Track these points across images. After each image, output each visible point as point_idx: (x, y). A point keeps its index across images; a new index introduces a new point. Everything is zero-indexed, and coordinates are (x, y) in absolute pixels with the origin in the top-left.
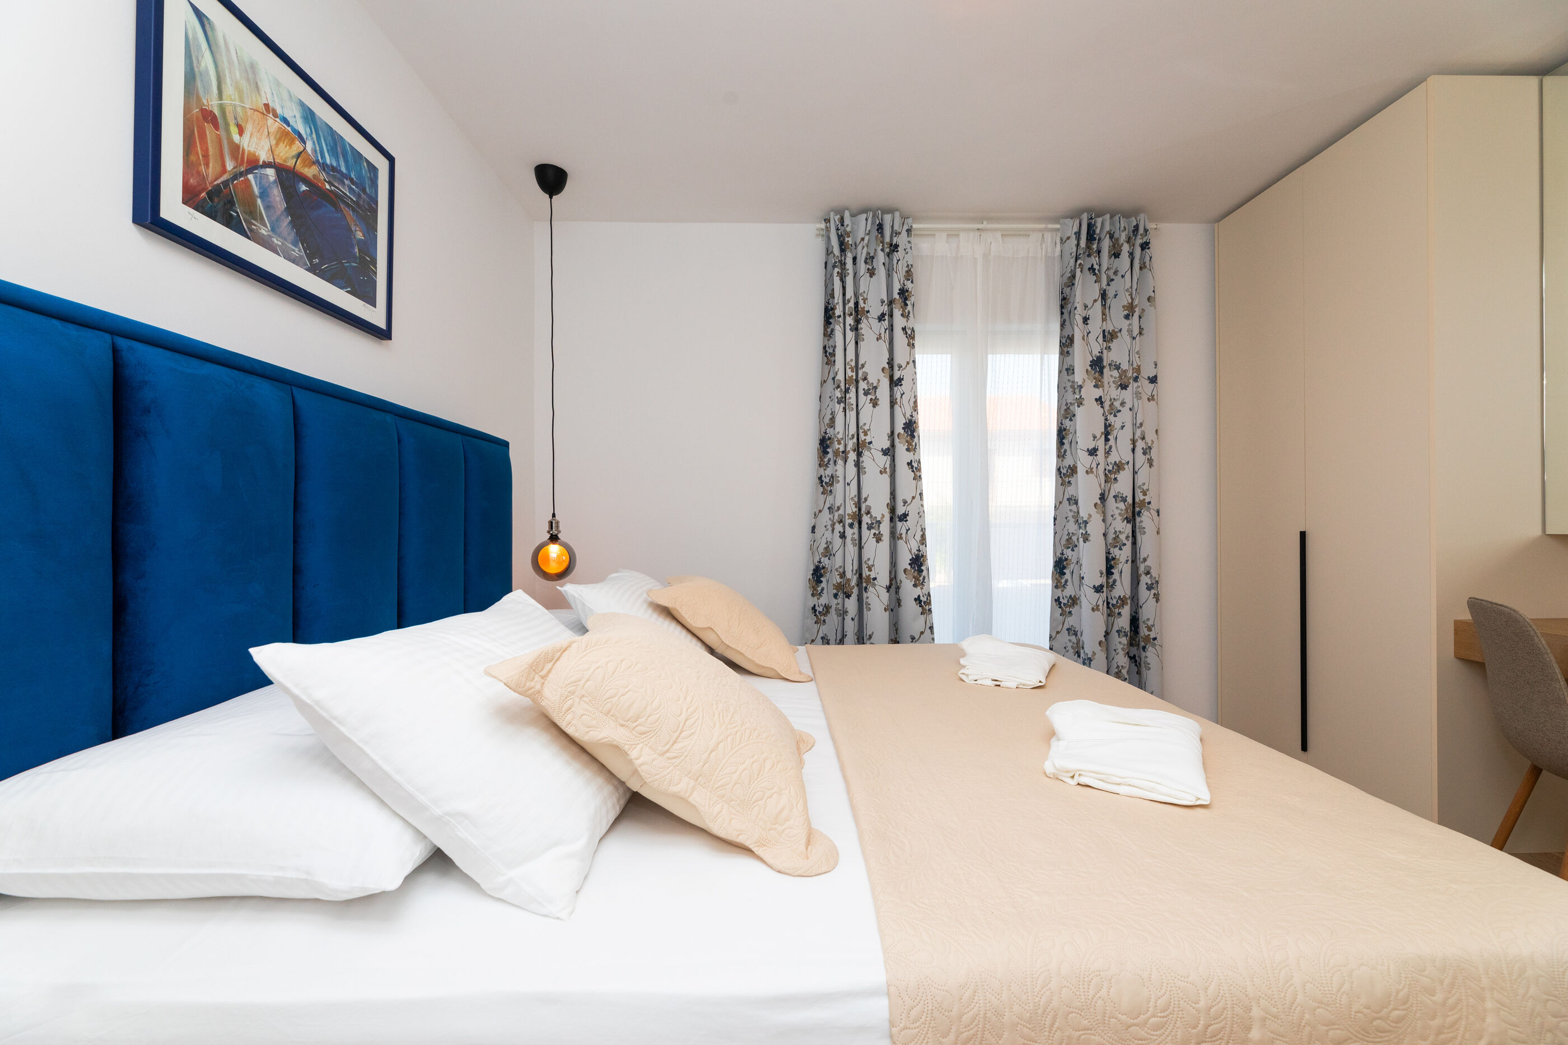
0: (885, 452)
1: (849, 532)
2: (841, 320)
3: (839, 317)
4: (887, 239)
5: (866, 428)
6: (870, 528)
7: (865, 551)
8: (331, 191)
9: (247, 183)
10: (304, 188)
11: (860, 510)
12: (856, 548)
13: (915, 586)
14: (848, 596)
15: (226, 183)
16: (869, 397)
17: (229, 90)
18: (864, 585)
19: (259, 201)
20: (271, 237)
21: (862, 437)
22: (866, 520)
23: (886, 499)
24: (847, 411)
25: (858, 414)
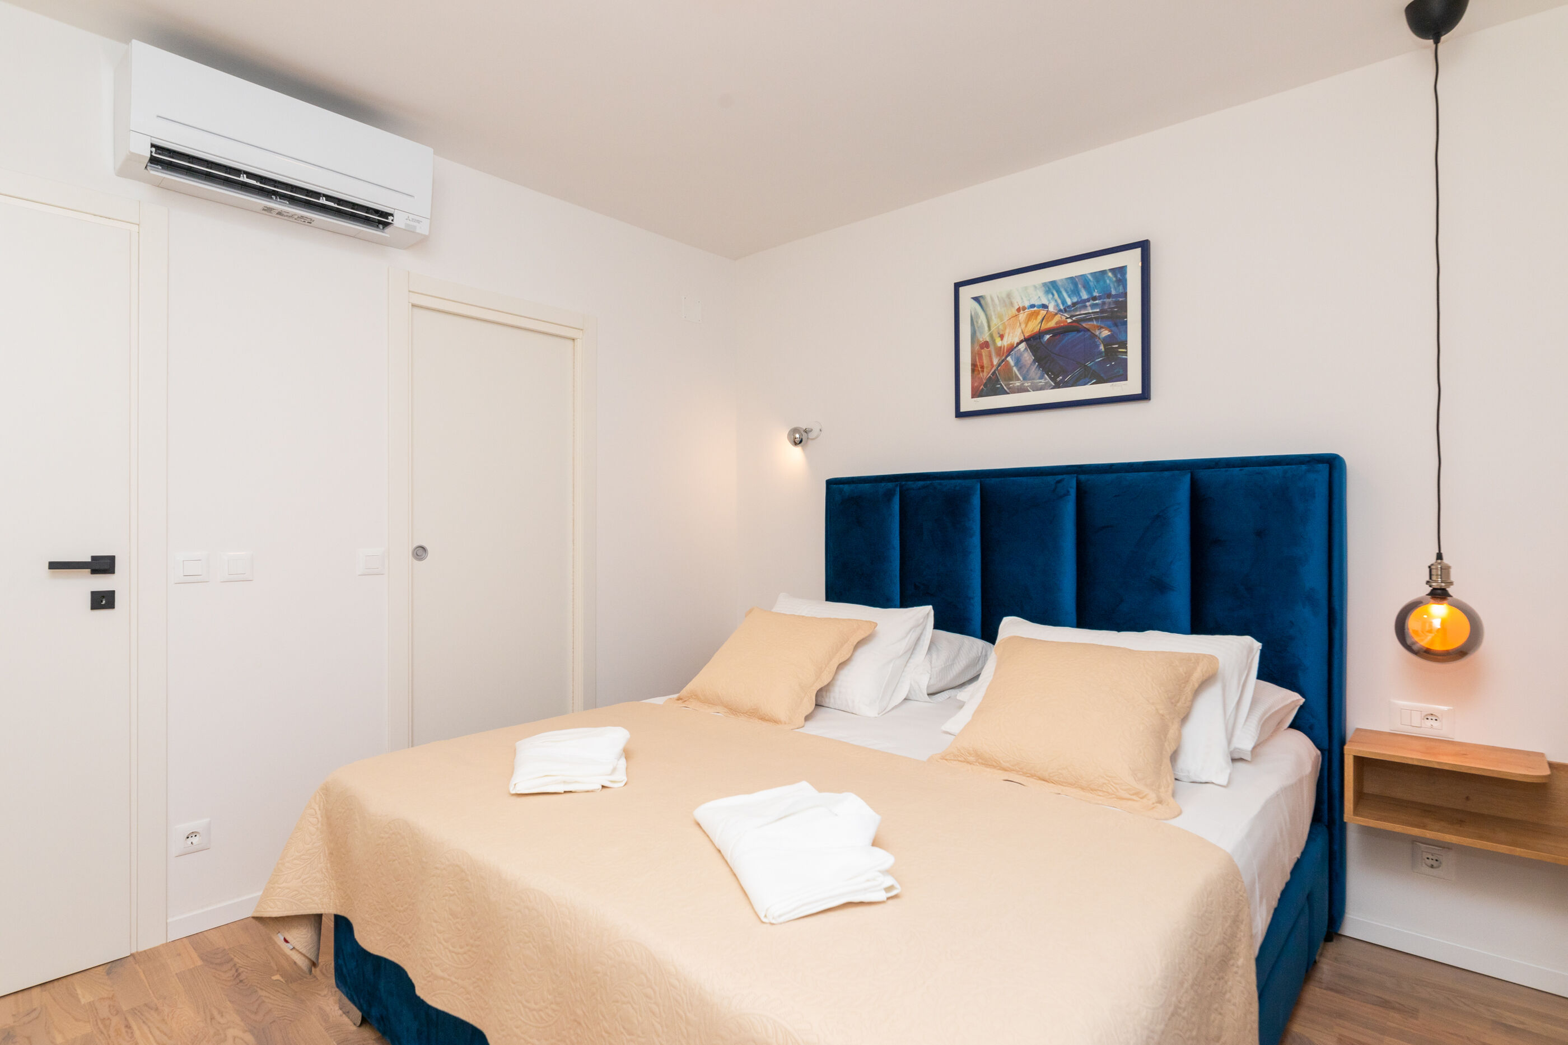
8: (1074, 321)
9: (1008, 363)
10: (1048, 336)
15: (994, 372)
17: (995, 321)
19: (1015, 369)
20: (1023, 384)
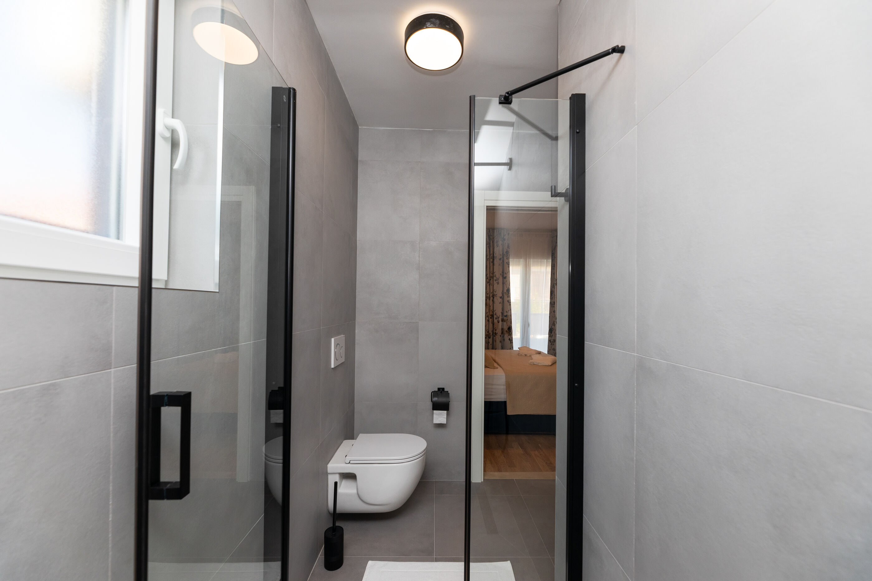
0: (501, 298)
1: (490, 320)
2: (489, 259)
3: (488, 259)
4: (502, 237)
5: (495, 290)
6: (496, 319)
7: (494, 325)
11: (493, 313)
12: (492, 324)
13: (509, 335)
14: (490, 338)
16: (496, 282)
18: (494, 335)
21: (494, 293)
22: (495, 316)
23: (501, 311)
24: (490, 286)
25: (493, 286)
